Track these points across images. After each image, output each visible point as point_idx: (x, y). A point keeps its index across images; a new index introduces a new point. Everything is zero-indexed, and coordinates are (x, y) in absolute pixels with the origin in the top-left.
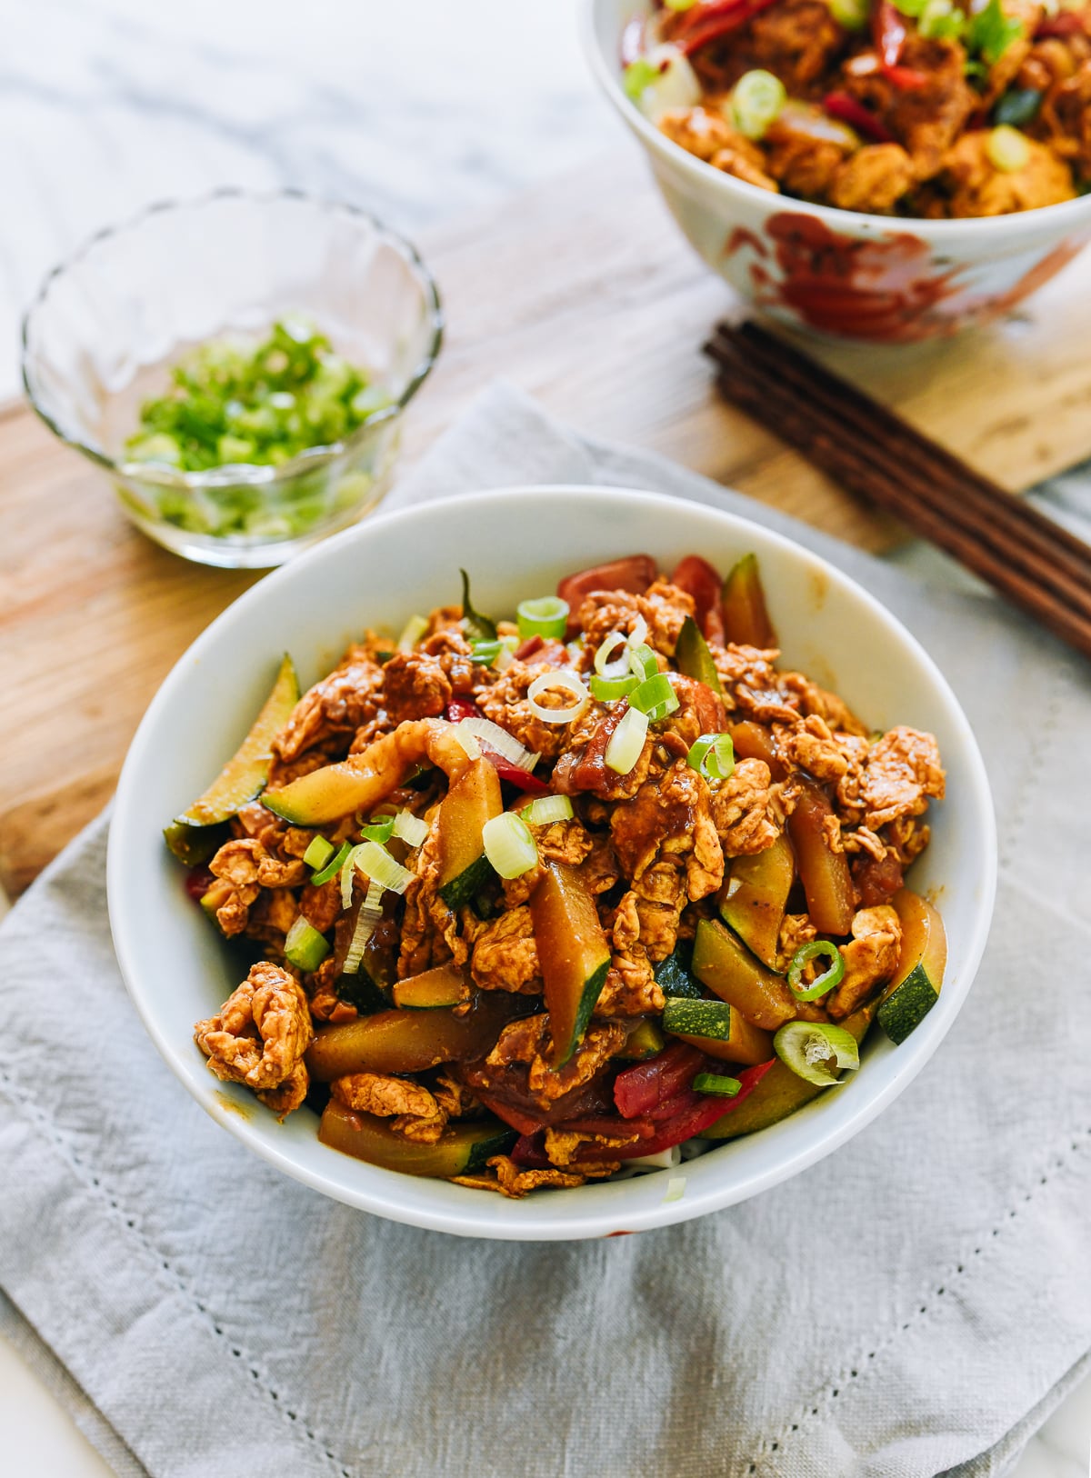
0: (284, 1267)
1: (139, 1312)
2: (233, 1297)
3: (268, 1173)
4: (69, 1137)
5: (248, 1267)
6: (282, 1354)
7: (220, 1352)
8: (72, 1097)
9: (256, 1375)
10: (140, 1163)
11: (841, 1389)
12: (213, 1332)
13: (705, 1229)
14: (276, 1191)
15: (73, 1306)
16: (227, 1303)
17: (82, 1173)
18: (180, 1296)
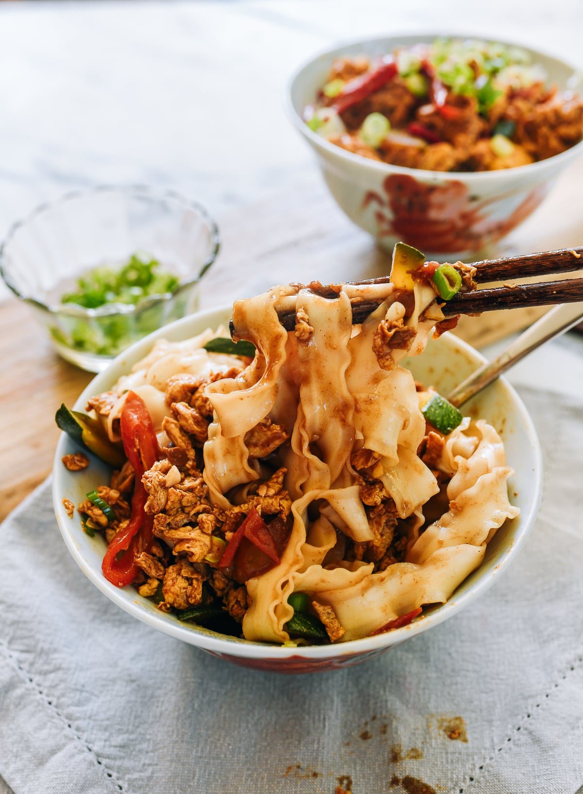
0: (138, 727)
1: (53, 752)
2: (108, 743)
3: (130, 675)
4: (16, 655)
5: (118, 727)
6: (136, 775)
7: (100, 775)
8: (19, 633)
9: (121, 788)
10: (57, 669)
11: (464, 788)
12: (96, 763)
13: (381, 701)
14: (134, 685)
15: (15, 750)
16: (104, 746)
17: (23, 674)
18: (77, 742)
